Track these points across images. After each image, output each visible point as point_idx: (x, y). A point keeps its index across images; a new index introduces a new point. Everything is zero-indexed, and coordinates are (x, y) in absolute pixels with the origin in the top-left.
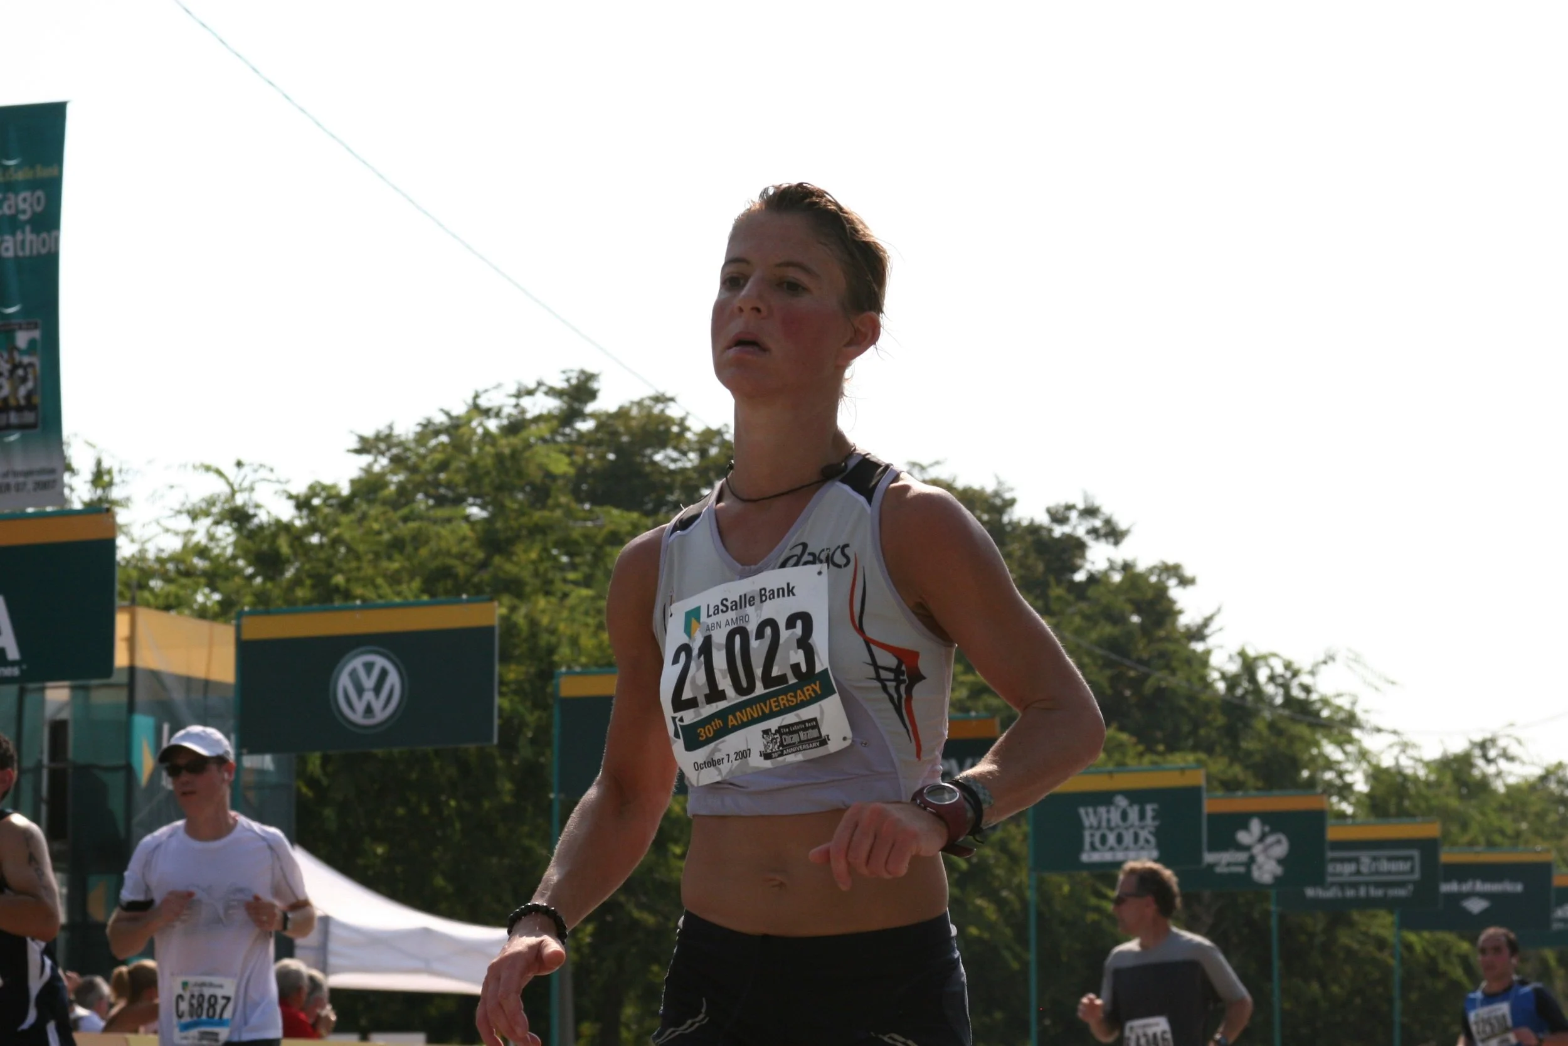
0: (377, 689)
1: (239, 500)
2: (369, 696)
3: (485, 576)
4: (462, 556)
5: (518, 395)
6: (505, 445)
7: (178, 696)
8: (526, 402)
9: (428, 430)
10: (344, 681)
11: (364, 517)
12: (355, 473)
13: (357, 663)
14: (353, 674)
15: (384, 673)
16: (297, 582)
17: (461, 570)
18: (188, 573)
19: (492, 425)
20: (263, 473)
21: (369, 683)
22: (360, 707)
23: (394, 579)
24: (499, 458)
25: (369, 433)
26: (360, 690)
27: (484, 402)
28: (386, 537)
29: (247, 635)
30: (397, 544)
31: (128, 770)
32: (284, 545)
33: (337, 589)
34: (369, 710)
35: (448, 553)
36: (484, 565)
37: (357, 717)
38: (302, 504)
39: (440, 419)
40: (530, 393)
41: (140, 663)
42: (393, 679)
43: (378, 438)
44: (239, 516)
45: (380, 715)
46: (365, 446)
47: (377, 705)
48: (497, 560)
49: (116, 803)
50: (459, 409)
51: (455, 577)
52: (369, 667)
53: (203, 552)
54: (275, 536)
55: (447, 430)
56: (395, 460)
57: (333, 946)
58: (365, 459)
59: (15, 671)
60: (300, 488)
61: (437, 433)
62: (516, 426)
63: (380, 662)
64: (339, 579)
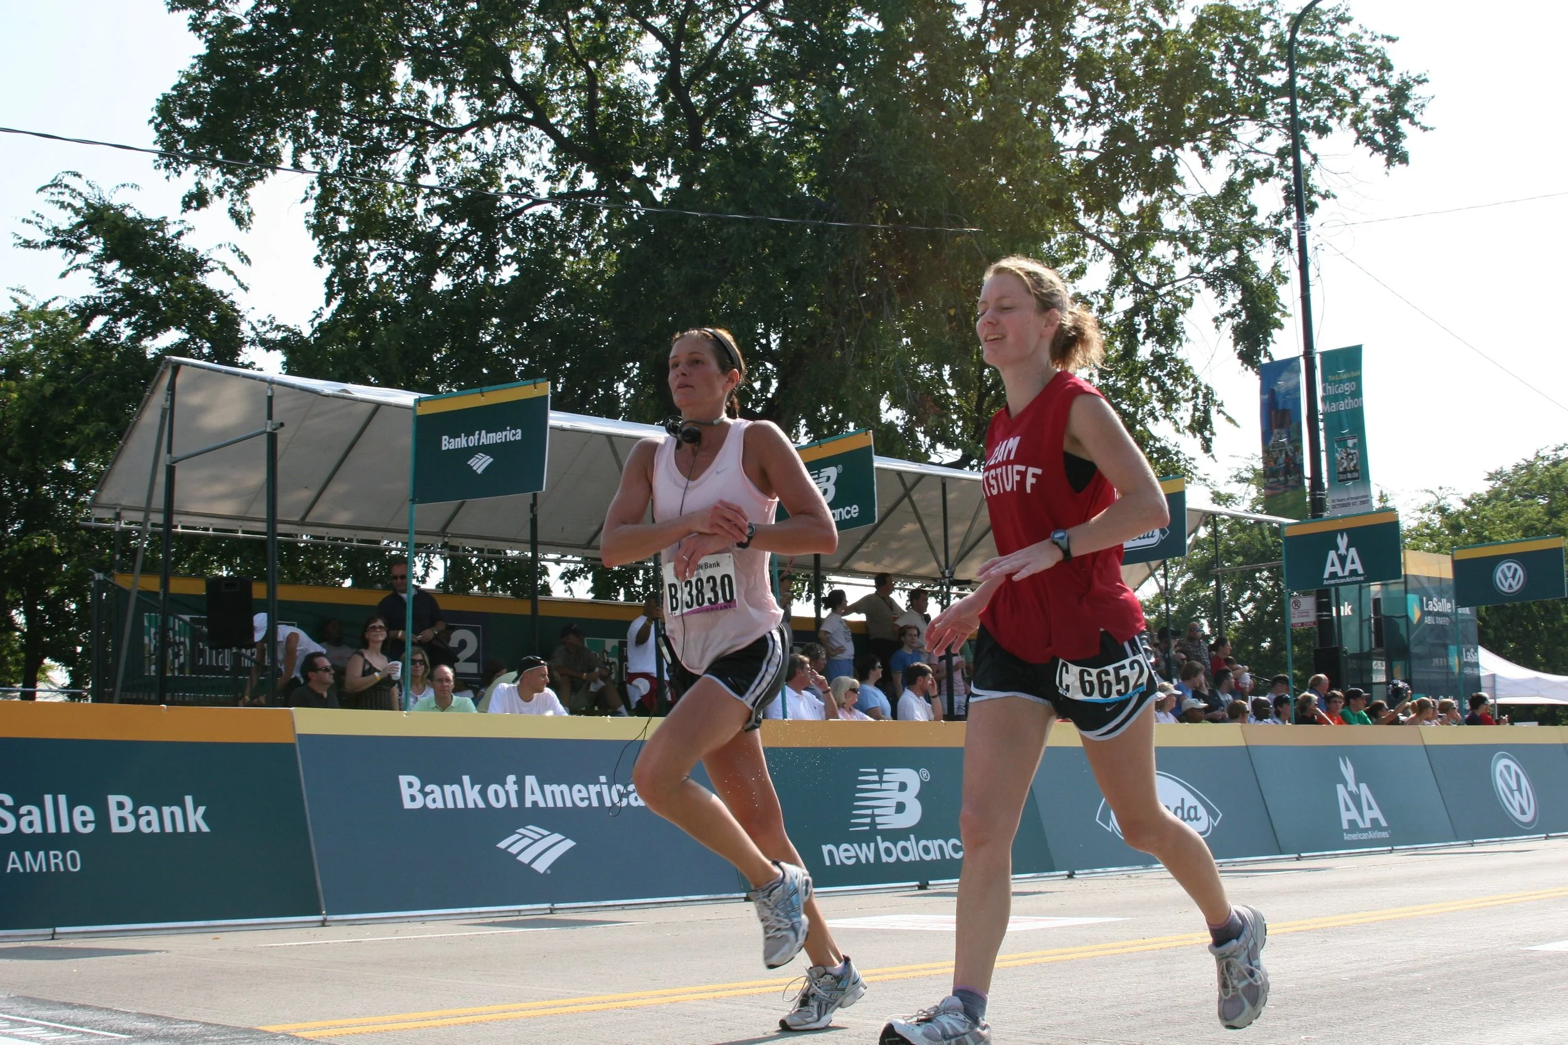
0: (1513, 577)
1: (1442, 503)
2: (1510, 580)
3: (1549, 527)
4: (1539, 520)
5: (1556, 450)
6: (1554, 471)
7: (1426, 585)
8: (1559, 453)
9: (1518, 467)
10: (1499, 575)
11: (1494, 506)
12: (1488, 489)
13: (1504, 566)
14: (1503, 571)
15: (1516, 570)
16: (1469, 536)
17: (1539, 525)
18: (1421, 535)
19: (1546, 463)
20: (1451, 491)
21: (1510, 575)
22: (1506, 585)
23: (1510, 531)
24: (1552, 477)
25: (1493, 471)
26: (1506, 578)
27: (1541, 454)
28: (1505, 514)
29: (1456, 558)
30: (1510, 517)
31: (1407, 617)
32: (1462, 522)
33: (1486, 537)
34: (1510, 586)
35: (1532, 519)
36: (1548, 523)
37: (1506, 589)
38: (1468, 503)
39: (1523, 463)
40: (1561, 449)
41: (1408, 573)
42: (1520, 572)
43: (1497, 473)
44: (1442, 510)
45: (1516, 588)
46: (1491, 477)
47: (1514, 584)
48: (1554, 520)
49: (1403, 631)
50: (1531, 458)
51: (1536, 529)
52: (1509, 568)
53: (1427, 526)
54: (1458, 517)
55: (1526, 468)
56: (1505, 482)
57: (1498, 686)
58: (1492, 483)
59: (1362, 578)
60: (1467, 496)
61: (1522, 469)
62: (1555, 464)
63: (1514, 565)
64: (1486, 533)
